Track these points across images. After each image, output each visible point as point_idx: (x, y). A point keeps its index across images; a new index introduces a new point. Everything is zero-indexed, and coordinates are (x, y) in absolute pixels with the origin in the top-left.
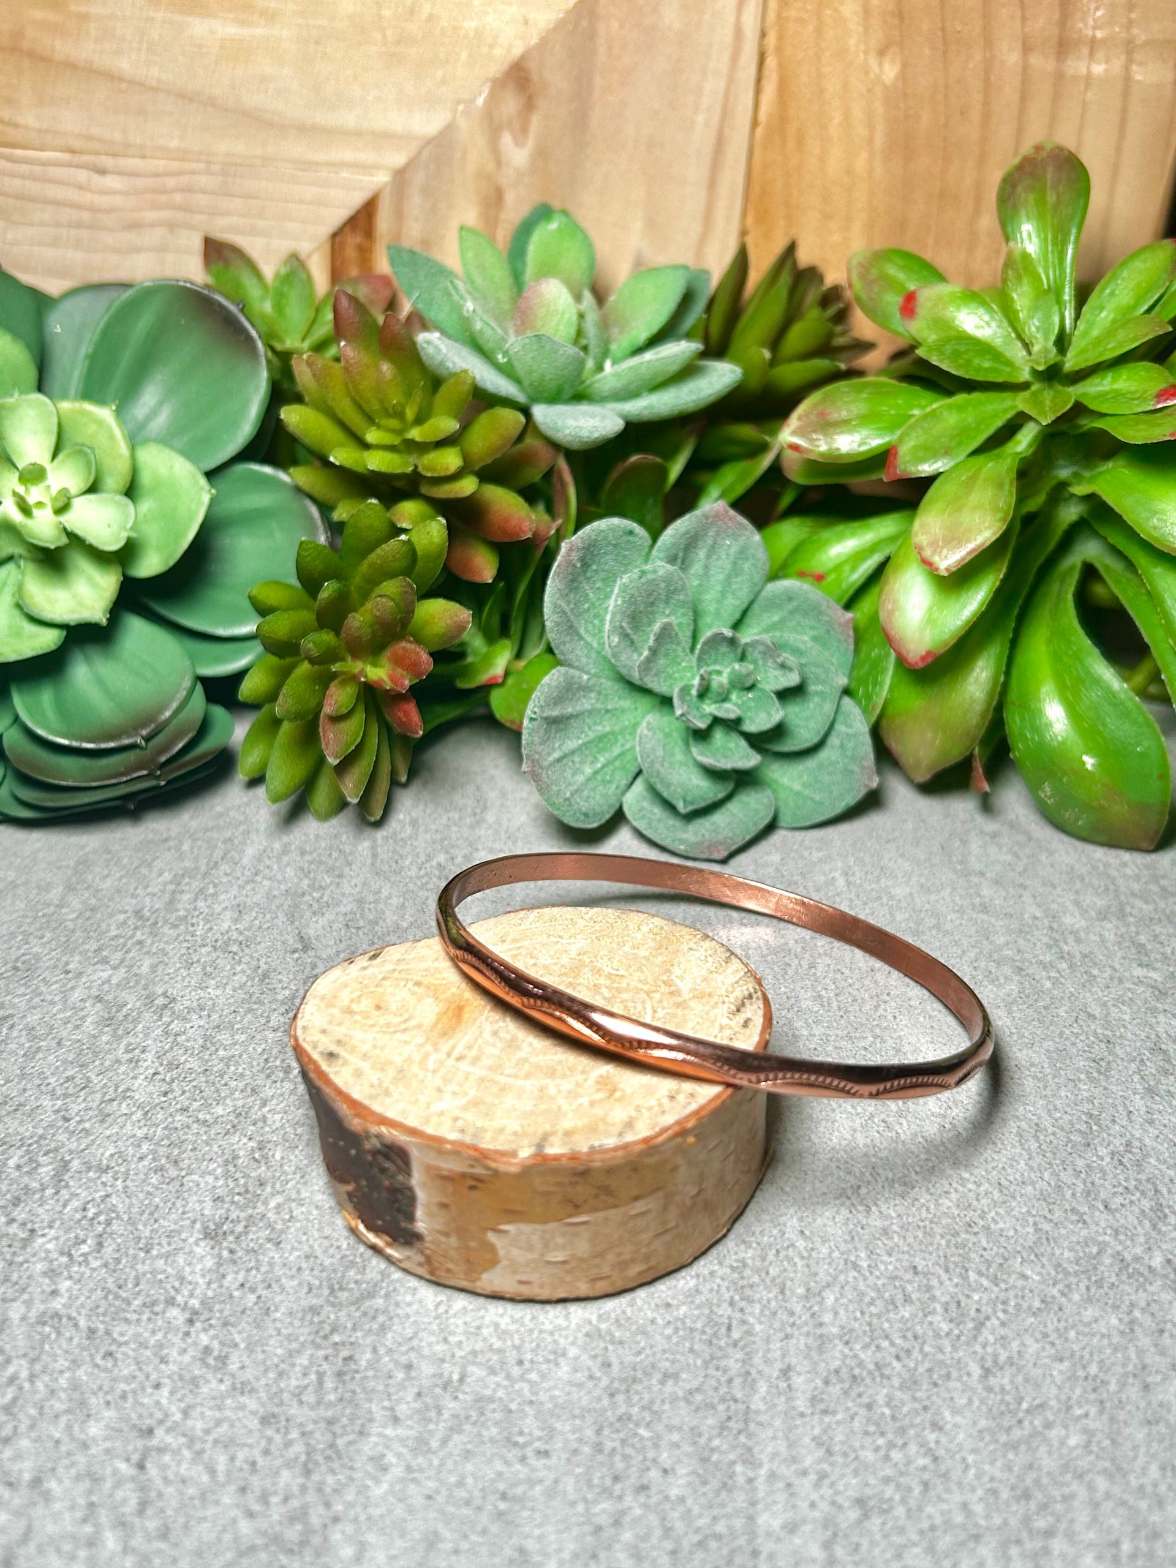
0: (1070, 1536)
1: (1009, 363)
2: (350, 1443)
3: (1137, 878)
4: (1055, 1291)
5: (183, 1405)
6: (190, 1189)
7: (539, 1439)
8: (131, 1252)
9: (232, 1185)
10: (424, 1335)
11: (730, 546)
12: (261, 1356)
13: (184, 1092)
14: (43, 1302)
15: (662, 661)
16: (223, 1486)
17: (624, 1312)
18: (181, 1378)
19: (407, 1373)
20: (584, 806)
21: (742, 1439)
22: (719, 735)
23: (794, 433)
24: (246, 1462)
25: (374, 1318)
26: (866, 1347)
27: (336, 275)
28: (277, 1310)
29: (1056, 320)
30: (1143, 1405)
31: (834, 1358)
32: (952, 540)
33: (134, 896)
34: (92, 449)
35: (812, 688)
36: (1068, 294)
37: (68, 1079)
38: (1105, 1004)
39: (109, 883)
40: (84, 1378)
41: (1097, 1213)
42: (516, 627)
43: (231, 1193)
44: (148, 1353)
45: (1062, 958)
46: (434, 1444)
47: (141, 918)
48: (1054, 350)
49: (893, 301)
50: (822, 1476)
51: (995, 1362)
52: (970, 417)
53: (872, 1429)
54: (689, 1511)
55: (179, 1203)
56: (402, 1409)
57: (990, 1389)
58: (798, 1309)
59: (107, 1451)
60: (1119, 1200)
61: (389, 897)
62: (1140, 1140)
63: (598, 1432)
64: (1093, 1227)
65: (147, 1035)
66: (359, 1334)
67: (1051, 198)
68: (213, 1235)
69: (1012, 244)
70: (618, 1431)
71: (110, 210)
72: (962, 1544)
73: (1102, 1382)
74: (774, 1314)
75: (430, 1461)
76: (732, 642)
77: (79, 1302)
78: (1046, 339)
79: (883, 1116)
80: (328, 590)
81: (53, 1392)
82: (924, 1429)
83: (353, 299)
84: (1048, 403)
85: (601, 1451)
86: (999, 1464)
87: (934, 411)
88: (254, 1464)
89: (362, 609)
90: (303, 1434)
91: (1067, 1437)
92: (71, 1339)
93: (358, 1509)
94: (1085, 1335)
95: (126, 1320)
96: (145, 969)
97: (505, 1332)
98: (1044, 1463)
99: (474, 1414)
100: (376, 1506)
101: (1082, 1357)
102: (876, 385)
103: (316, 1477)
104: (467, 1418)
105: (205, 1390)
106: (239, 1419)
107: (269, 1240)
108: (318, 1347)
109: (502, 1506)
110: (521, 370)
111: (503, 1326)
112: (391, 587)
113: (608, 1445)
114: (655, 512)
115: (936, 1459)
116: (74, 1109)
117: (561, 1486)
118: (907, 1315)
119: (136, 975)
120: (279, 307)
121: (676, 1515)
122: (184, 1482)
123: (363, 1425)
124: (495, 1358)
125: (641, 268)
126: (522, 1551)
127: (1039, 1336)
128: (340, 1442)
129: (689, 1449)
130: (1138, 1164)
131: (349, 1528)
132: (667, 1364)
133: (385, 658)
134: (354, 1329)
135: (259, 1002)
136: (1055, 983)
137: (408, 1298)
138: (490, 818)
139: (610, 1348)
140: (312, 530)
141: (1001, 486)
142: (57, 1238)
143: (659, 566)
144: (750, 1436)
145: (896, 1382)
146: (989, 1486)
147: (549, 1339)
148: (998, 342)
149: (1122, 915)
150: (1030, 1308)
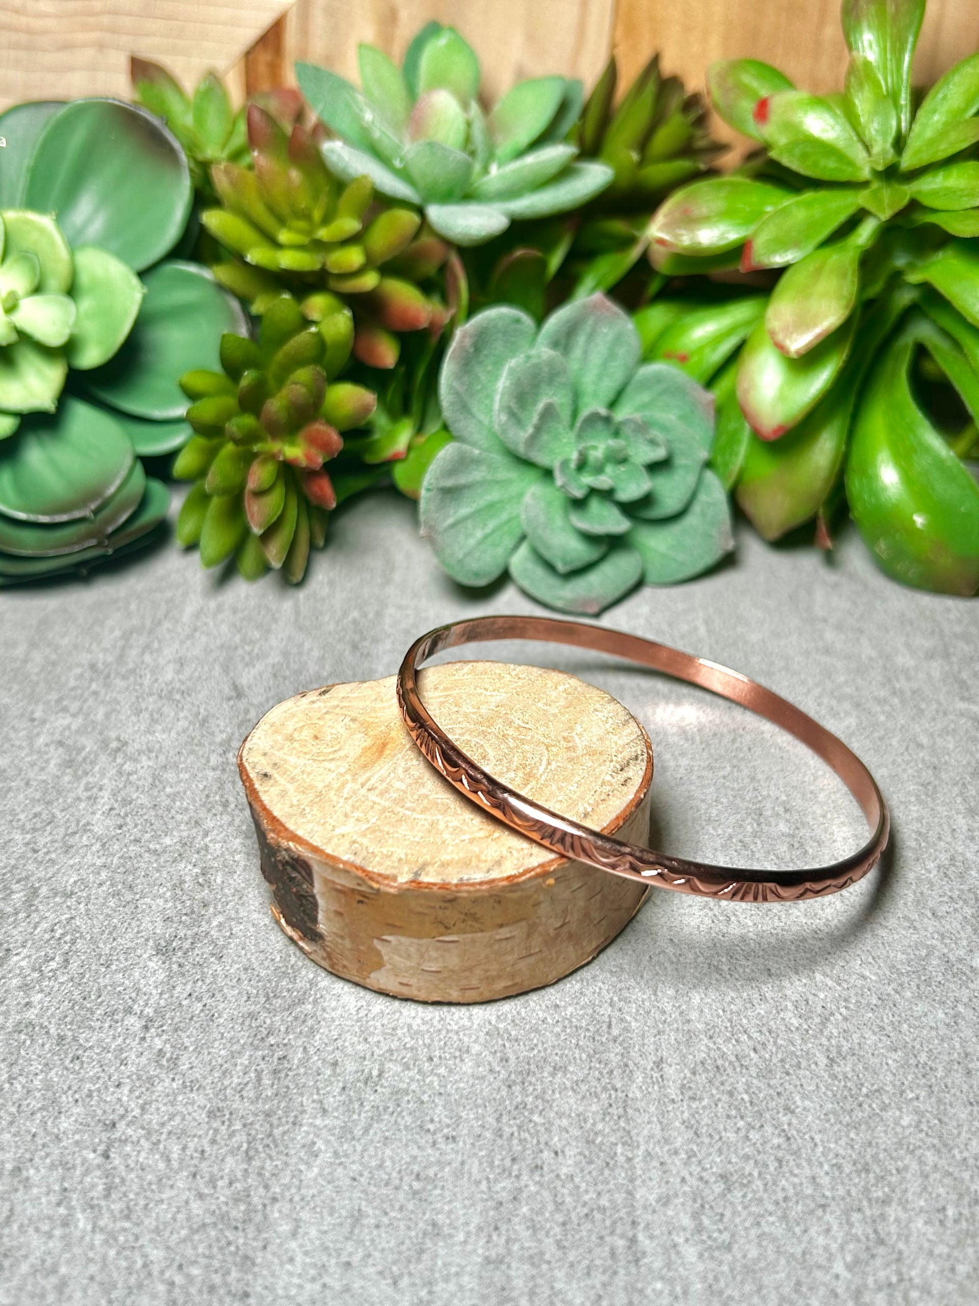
0: (904, 1204)
1: (851, 163)
2: (284, 1133)
3: (960, 622)
4: (890, 990)
5: (141, 1101)
6: (143, 911)
7: (448, 1126)
8: (93, 967)
9: (179, 907)
10: (348, 1036)
11: (606, 333)
12: (207, 1058)
13: (136, 825)
14: (18, 1012)
15: (545, 437)
16: (177, 1173)
17: (518, 1013)
18: (139, 1079)
19: (334, 1071)
20: (475, 566)
21: (622, 1123)
22: (594, 504)
23: (661, 229)
24: (196, 1151)
25: (304, 1022)
26: (728, 1040)
27: (250, 89)
28: (220, 1016)
29: (894, 123)
30: (965, 1087)
31: (699, 1051)
32: (801, 324)
33: (89, 651)
34: (36, 254)
35: (679, 461)
36: (904, 99)
37: (36, 815)
38: (931, 735)
39: (66, 640)
40: (56, 1079)
41: (926, 920)
42: (416, 407)
43: (179, 914)
44: (110, 1055)
45: (894, 693)
46: (358, 1132)
47: (96, 671)
48: (891, 151)
49: (747, 107)
50: (691, 1155)
51: (839, 1053)
52: (817, 212)
53: (733, 1113)
54: (578, 1187)
55: (134, 923)
56: (330, 1102)
57: (834, 1077)
58: (668, 1008)
59: (77, 1143)
60: (945, 908)
61: (311, 649)
62: (963, 854)
63: (498, 1120)
64: (922, 932)
65: (103, 775)
66: (291, 1036)
67: (891, 9)
68: (163, 951)
69: (855, 53)
70: (515, 1118)
71: (45, 32)
72: (812, 1212)
73: (931, 1069)
74: (648, 1013)
75: (354, 1146)
76: (607, 420)
77: (50, 1012)
78: (885, 141)
79: (740, 836)
80: (248, 377)
81: (29, 1092)
82: (778, 1113)
83: (264, 113)
84: (886, 201)
85: (501, 1136)
86: (842, 1142)
87: (785, 208)
88: (203, 1152)
89: (279, 395)
90: (245, 1125)
91: (901, 1117)
92: (43, 1045)
93: (293, 1190)
94: (916, 1028)
95: (91, 1027)
96: (100, 716)
97: (417, 1032)
98: (880, 1141)
99: (391, 1105)
100: (309, 1187)
101: (913, 1047)
102: (733, 185)
103: (256, 1163)
104: (386, 1108)
105: (159, 1088)
106: (189, 1114)
107: (213, 955)
108: (257, 1048)
109: (417, 1185)
110: (415, 172)
111: (415, 1027)
112: (303, 375)
113: (507, 1130)
114: (538, 301)
115: (788, 1139)
116: (41, 841)
117: (467, 1167)
118: (762, 1012)
119: (93, 722)
120: (200, 120)
121: (565, 1191)
122: (143, 1169)
123: (296, 1117)
124: (409, 1055)
125: (522, 77)
126: (434, 1225)
127: (877, 1030)
128: (277, 1132)
129: (576, 1132)
130: (961, 876)
131: (286, 1208)
132: (557, 1058)
133: (300, 439)
134: (287, 1032)
135: (200, 744)
136: (889, 716)
137: (334, 1004)
138: (397, 577)
139: (507, 1045)
140: (233, 321)
141: (844, 276)
142: (29, 956)
143: (543, 351)
144: (628, 1121)
145: (753, 1071)
146: (835, 1161)
147: (455, 1037)
148: (841, 144)
149: (947, 655)
150: (868, 1004)
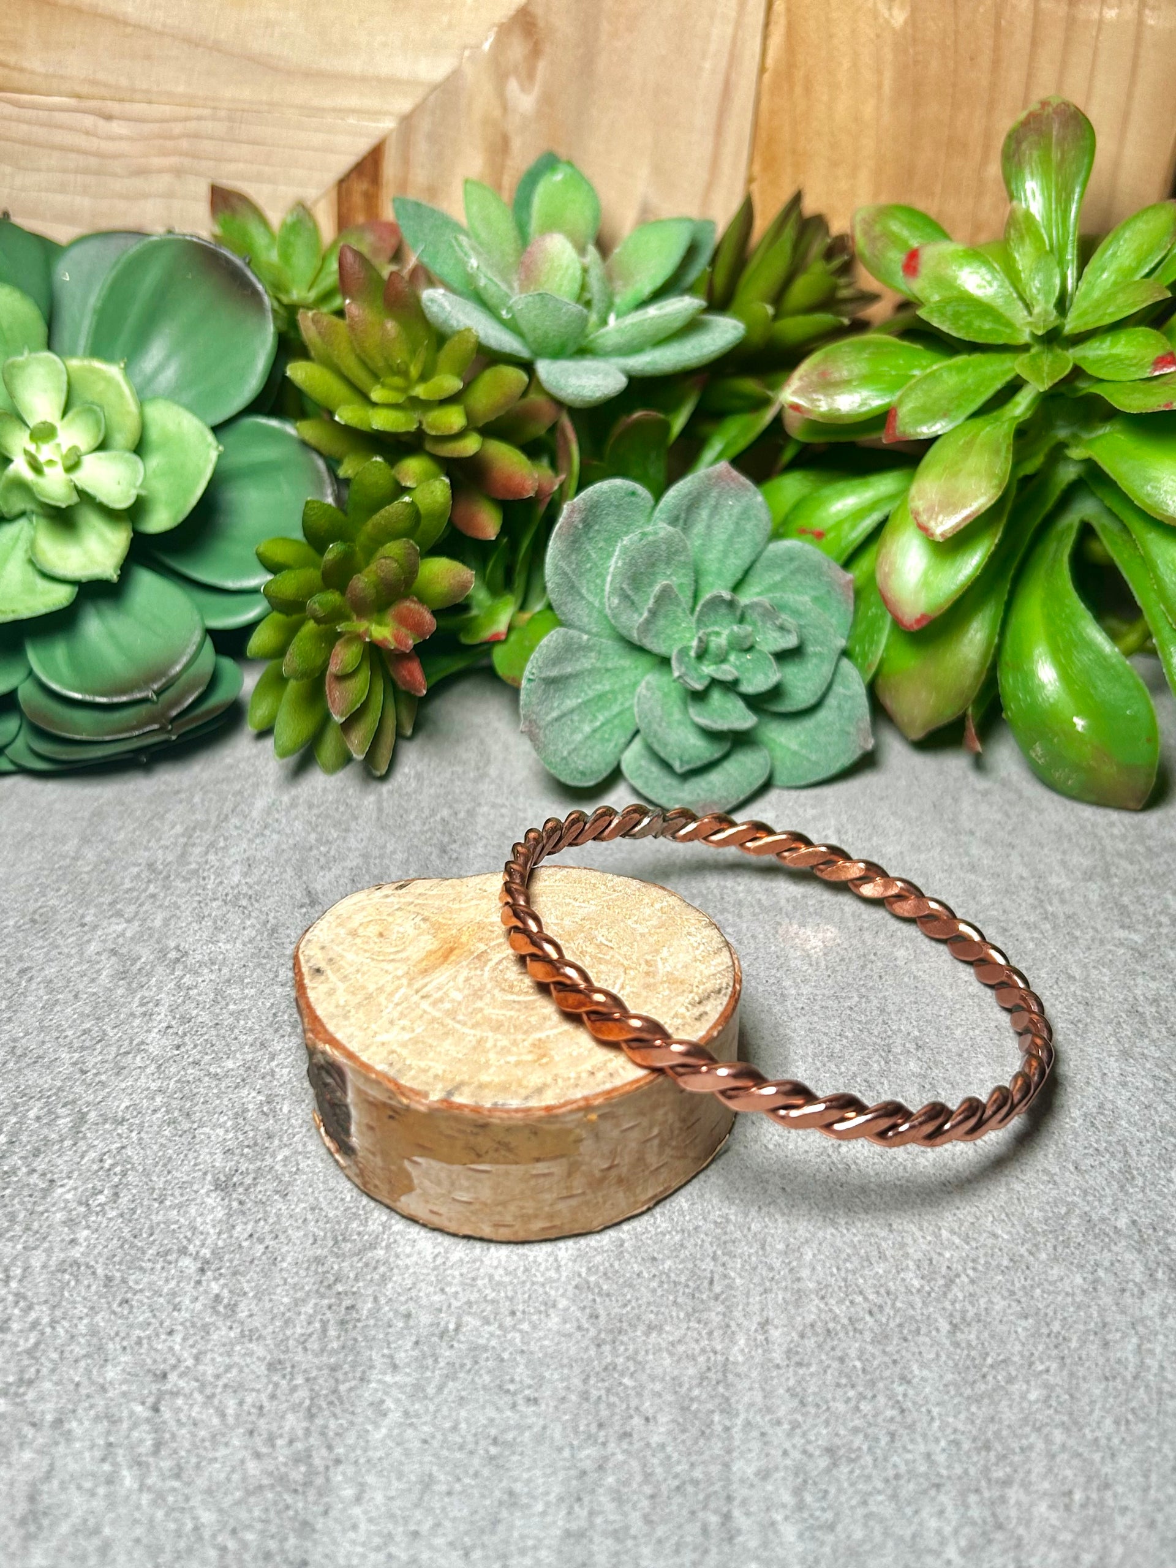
0: (1026, 1485)
1: (1009, 324)
2: (351, 1389)
3: (1124, 838)
4: (1023, 1250)
5: (194, 1351)
6: (202, 1142)
7: (530, 1387)
8: (146, 1203)
9: (241, 1138)
10: (423, 1285)
11: (732, 507)
12: (268, 1305)
13: (195, 1046)
14: (62, 1250)
15: (661, 622)
16: (232, 1429)
17: (612, 1266)
18: (193, 1325)
19: (406, 1323)
20: (581, 765)
21: (721, 1389)
22: (716, 696)
23: (795, 393)
24: (254, 1406)
25: (375, 1268)
26: (841, 1302)
27: (343, 223)
28: (283, 1260)
29: (1057, 281)
30: (1101, 1361)
31: (809, 1312)
32: (948, 505)
33: (147, 849)
34: (102, 407)
35: (811, 649)
36: (1071, 254)
37: (85, 1032)
38: (1085, 966)
39: (122, 835)
40: (102, 1324)
41: (1067, 1174)
42: (519, 582)
43: (241, 1145)
44: (161, 1300)
45: (1046, 918)
46: (431, 1390)
47: (154, 871)
48: (1055, 312)
49: (896, 258)
50: (795, 1426)
51: (963, 1319)
52: (970, 379)
53: (844, 1381)
54: (669, 1457)
55: (190, 1156)
56: (401, 1357)
57: (957, 1345)
58: (777, 1264)
59: (124, 1394)
60: (1089, 1161)
61: (394, 852)
62: (1113, 1102)
63: (585, 1381)
64: (1063, 1188)
65: (160, 989)
66: (361, 1284)
67: (1056, 155)
68: (223, 1186)
69: (1015, 203)
70: (603, 1380)
71: (115, 156)
72: (925, 1492)
73: (1064, 1339)
74: (755, 1269)
75: (426, 1406)
76: (731, 604)
77: (96, 1252)
78: (1047, 302)
79: (865, 1075)
80: (334, 550)
81: (72, 1337)
82: (893, 1382)
83: (358, 254)
84: (1046, 368)
85: (587, 1400)
86: (962, 1416)
87: (933, 374)
88: (261, 1408)
89: (367, 570)
90: (307, 1380)
91: (1028, 1391)
92: (89, 1286)
93: (359, 1452)
94: (1049, 1293)
95: (141, 1268)
96: (158, 923)
97: (499, 1283)
98: (1004, 1416)
99: (468, 1363)
100: (375, 1449)
101: (1046, 1314)
102: (879, 345)
103: (319, 1421)
104: (462, 1366)
105: (215, 1337)
106: (247, 1366)
107: (277, 1192)
108: (323, 1296)
109: (493, 1450)
110: (524, 325)
111: (497, 1278)
112: (395, 549)
113: (594, 1393)
114: (657, 469)
115: (903, 1411)
116: (91, 1061)
117: (548, 1432)
118: (881, 1271)
119: (150, 928)
120: (285, 256)
121: (656, 1461)
122: (195, 1424)
123: (364, 1372)
124: (489, 1308)
125: (646, 217)
126: (511, 1493)
127: (1006, 1294)
128: (342, 1388)
129: (669, 1398)
130: (1110, 1126)
131: (350, 1470)
132: (652, 1316)
133: (389, 618)
134: (356, 1279)
135: (268, 956)
136: (1039, 944)
137: (408, 1250)
138: (493, 771)
139: (598, 1300)
140: (319, 485)
141: (997, 452)
142: (75, 1189)
143: (660, 528)
144: (728, 1386)
145: (868, 1336)
146: (952, 1437)
147: (541, 1290)
148: (999, 303)
149: (1107, 876)
150: (999, 1266)
